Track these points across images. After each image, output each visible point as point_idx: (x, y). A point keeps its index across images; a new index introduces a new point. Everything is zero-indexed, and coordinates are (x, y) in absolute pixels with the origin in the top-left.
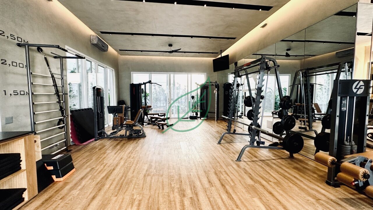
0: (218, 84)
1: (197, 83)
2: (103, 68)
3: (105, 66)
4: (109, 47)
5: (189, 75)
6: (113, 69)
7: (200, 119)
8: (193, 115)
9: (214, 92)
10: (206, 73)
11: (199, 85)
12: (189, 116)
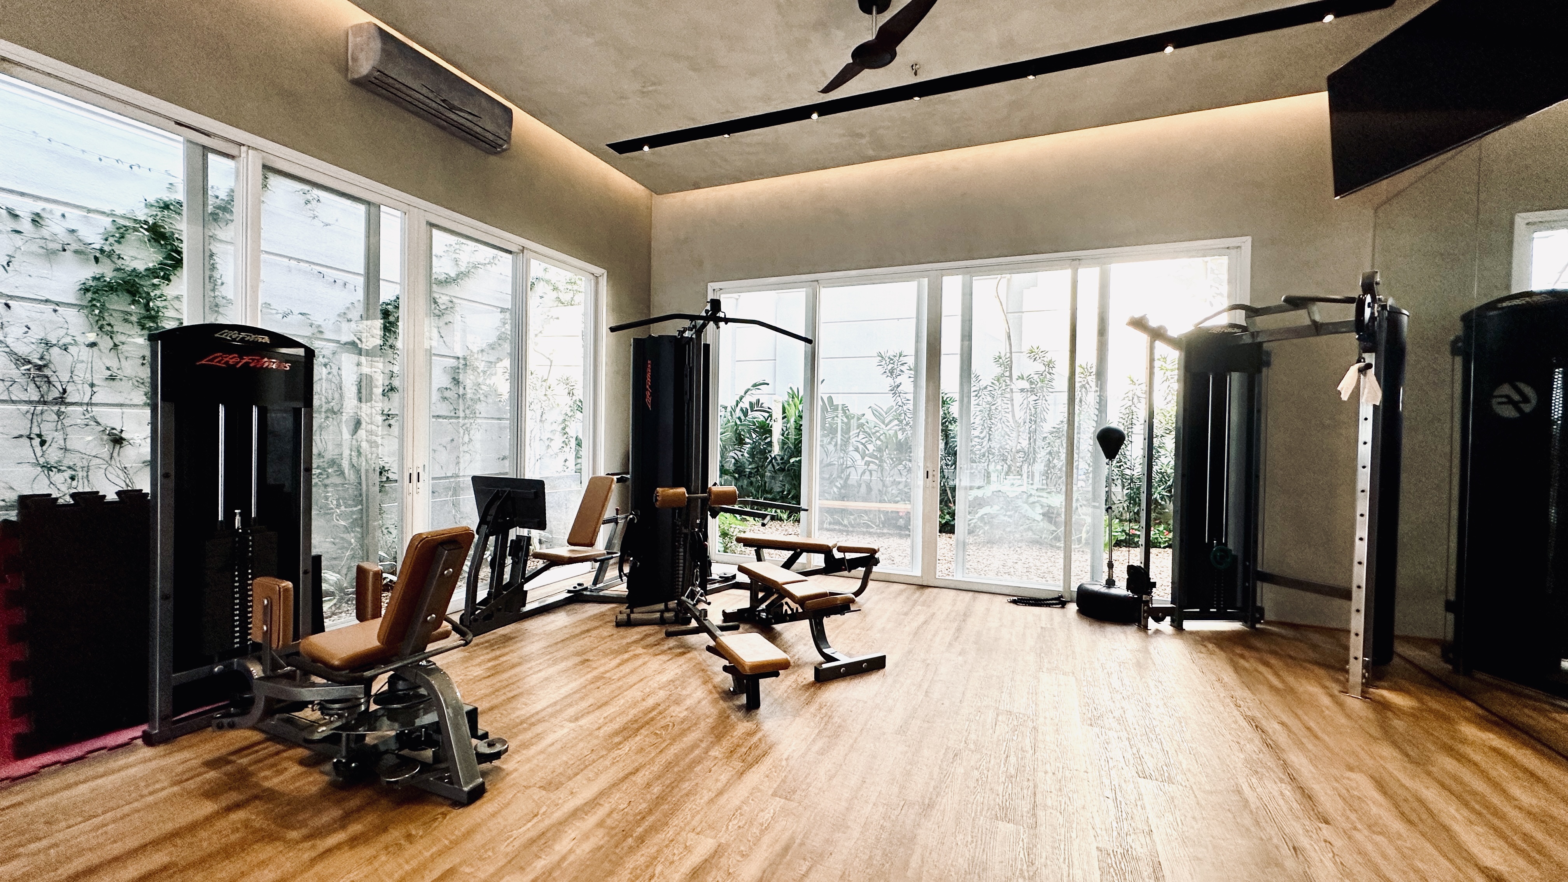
0: (1394, 316)
1: (1153, 323)
2: (510, 256)
3: (515, 241)
4: (518, 114)
5: (1083, 272)
6: (598, 271)
7: (1178, 626)
8: (1110, 583)
9: (1346, 388)
10: (1246, 242)
11: (1174, 343)
12: (1074, 588)
